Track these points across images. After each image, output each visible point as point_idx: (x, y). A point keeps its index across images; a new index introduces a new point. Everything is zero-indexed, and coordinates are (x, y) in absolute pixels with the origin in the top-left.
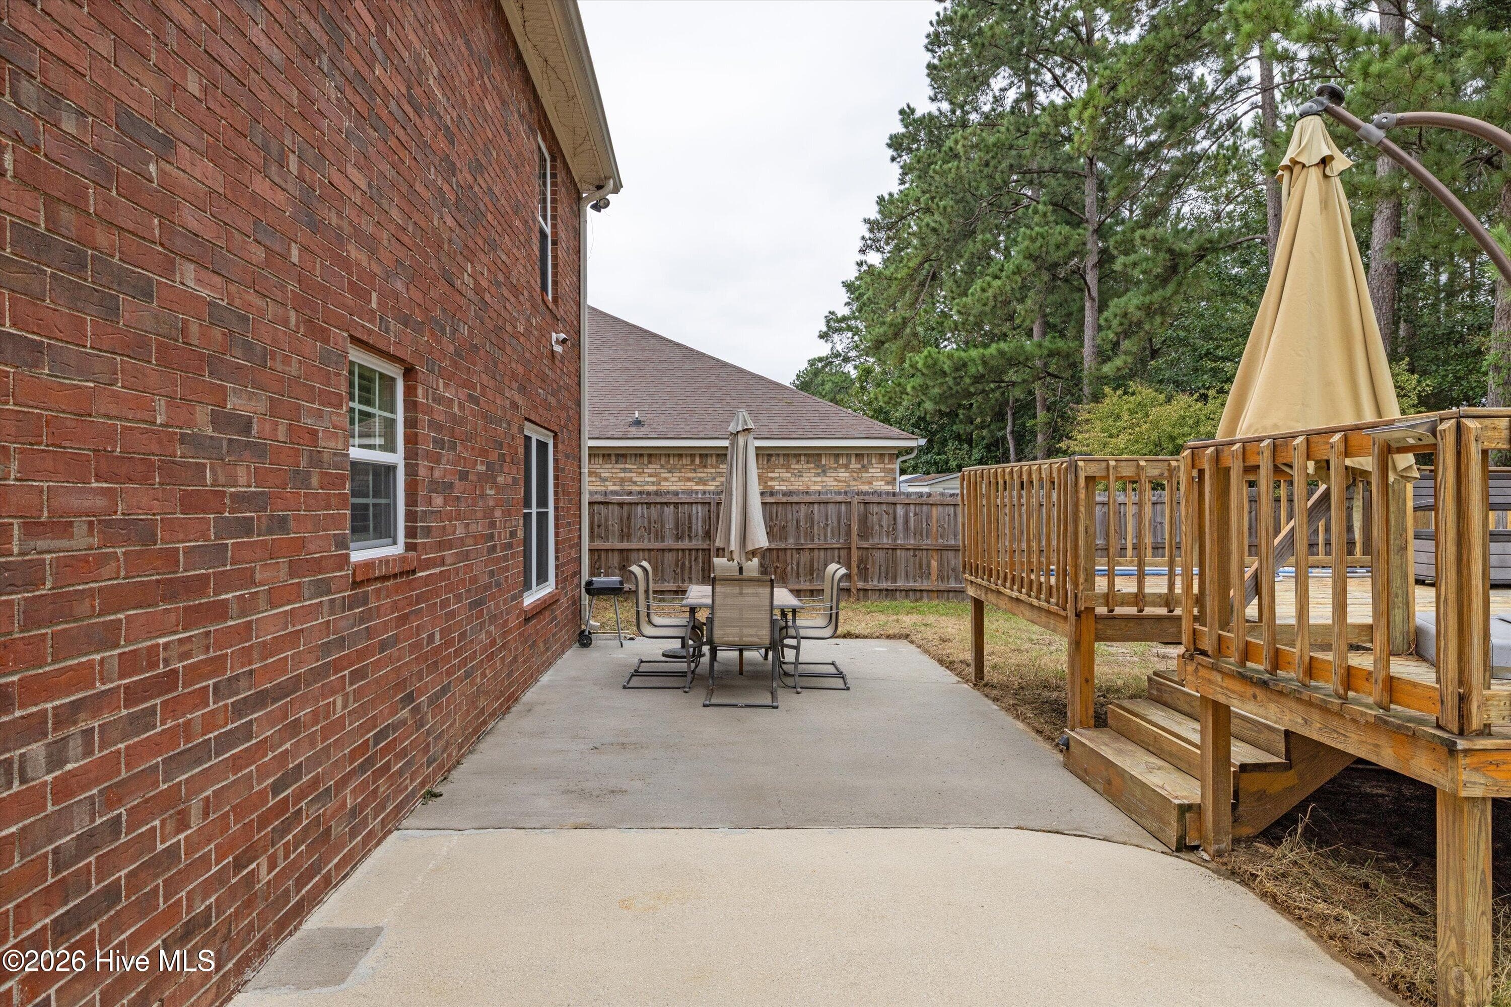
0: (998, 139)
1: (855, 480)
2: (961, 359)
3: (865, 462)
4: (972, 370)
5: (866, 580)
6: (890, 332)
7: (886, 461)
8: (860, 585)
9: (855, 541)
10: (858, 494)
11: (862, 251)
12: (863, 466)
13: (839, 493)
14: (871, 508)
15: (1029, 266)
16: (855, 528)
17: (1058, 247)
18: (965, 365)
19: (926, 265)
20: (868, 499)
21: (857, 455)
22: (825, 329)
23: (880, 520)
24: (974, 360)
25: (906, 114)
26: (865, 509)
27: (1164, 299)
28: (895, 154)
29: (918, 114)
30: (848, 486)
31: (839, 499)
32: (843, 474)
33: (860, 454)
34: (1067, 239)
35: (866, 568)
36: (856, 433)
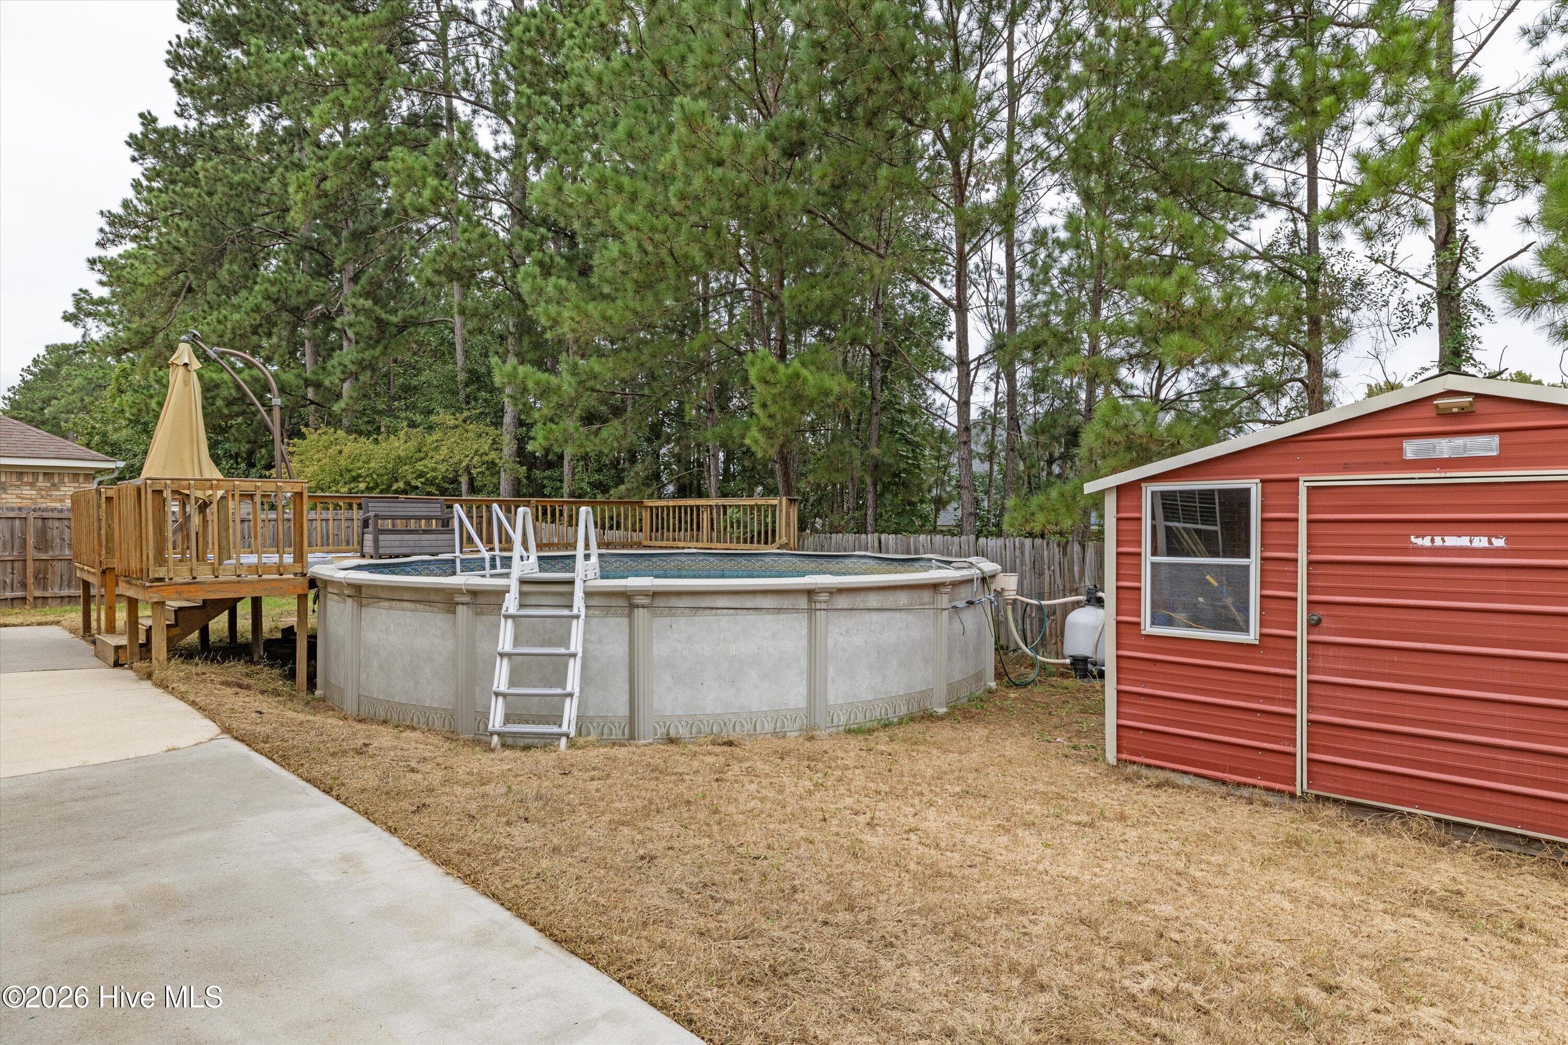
0: (244, 179)
1: (43, 497)
2: (212, 380)
3: (56, 480)
4: (224, 392)
5: (45, 588)
6: (136, 340)
7: (81, 480)
8: (38, 593)
9: (31, 553)
10: (34, 510)
11: (101, 244)
12: (54, 485)
13: (12, 509)
14: (50, 523)
15: (268, 307)
16: (31, 541)
17: (299, 293)
18: (217, 386)
19: (181, 276)
20: (45, 515)
21: (45, 474)
22: (72, 310)
23: (62, 533)
24: (226, 383)
25: (148, 119)
26: (44, 524)
27: (373, 357)
28: (136, 154)
29: (161, 124)
30: (35, 503)
31: (11, 515)
32: (28, 492)
33: (48, 473)
34: (308, 288)
35: (45, 578)
36: (43, 453)
